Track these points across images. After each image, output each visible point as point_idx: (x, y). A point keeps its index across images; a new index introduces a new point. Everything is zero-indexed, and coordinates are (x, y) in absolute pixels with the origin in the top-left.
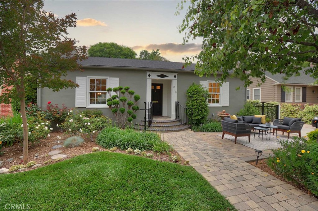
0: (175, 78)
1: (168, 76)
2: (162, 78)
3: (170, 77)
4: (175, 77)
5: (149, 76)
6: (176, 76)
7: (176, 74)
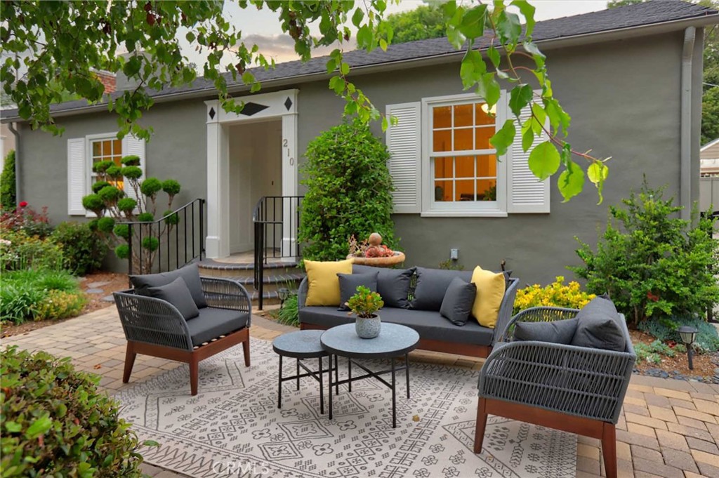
0: (288, 108)
1: (267, 107)
2: (250, 115)
3: (274, 108)
4: (288, 104)
5: (212, 114)
6: (292, 100)
7: (292, 95)
